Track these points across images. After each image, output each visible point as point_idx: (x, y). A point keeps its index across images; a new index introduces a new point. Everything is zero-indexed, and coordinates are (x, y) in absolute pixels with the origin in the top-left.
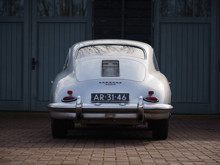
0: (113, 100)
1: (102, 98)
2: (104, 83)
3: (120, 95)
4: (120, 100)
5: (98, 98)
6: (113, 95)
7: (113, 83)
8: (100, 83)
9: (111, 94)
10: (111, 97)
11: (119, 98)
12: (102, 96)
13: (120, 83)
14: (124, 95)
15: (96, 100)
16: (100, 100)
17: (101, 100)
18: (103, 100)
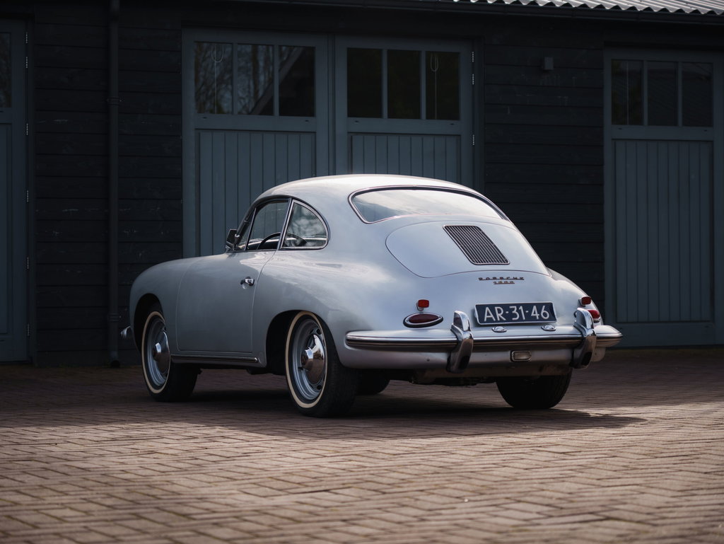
0: (524, 318)
1: (500, 315)
2: (489, 279)
3: (535, 308)
4: (538, 318)
5: (492, 316)
6: (521, 308)
7: (508, 279)
8: (481, 279)
9: (518, 305)
10: (519, 311)
11: (535, 313)
12: (499, 311)
13: (522, 279)
14: (544, 307)
15: (490, 320)
16: (497, 321)
17: (499, 319)
18: (505, 319)
